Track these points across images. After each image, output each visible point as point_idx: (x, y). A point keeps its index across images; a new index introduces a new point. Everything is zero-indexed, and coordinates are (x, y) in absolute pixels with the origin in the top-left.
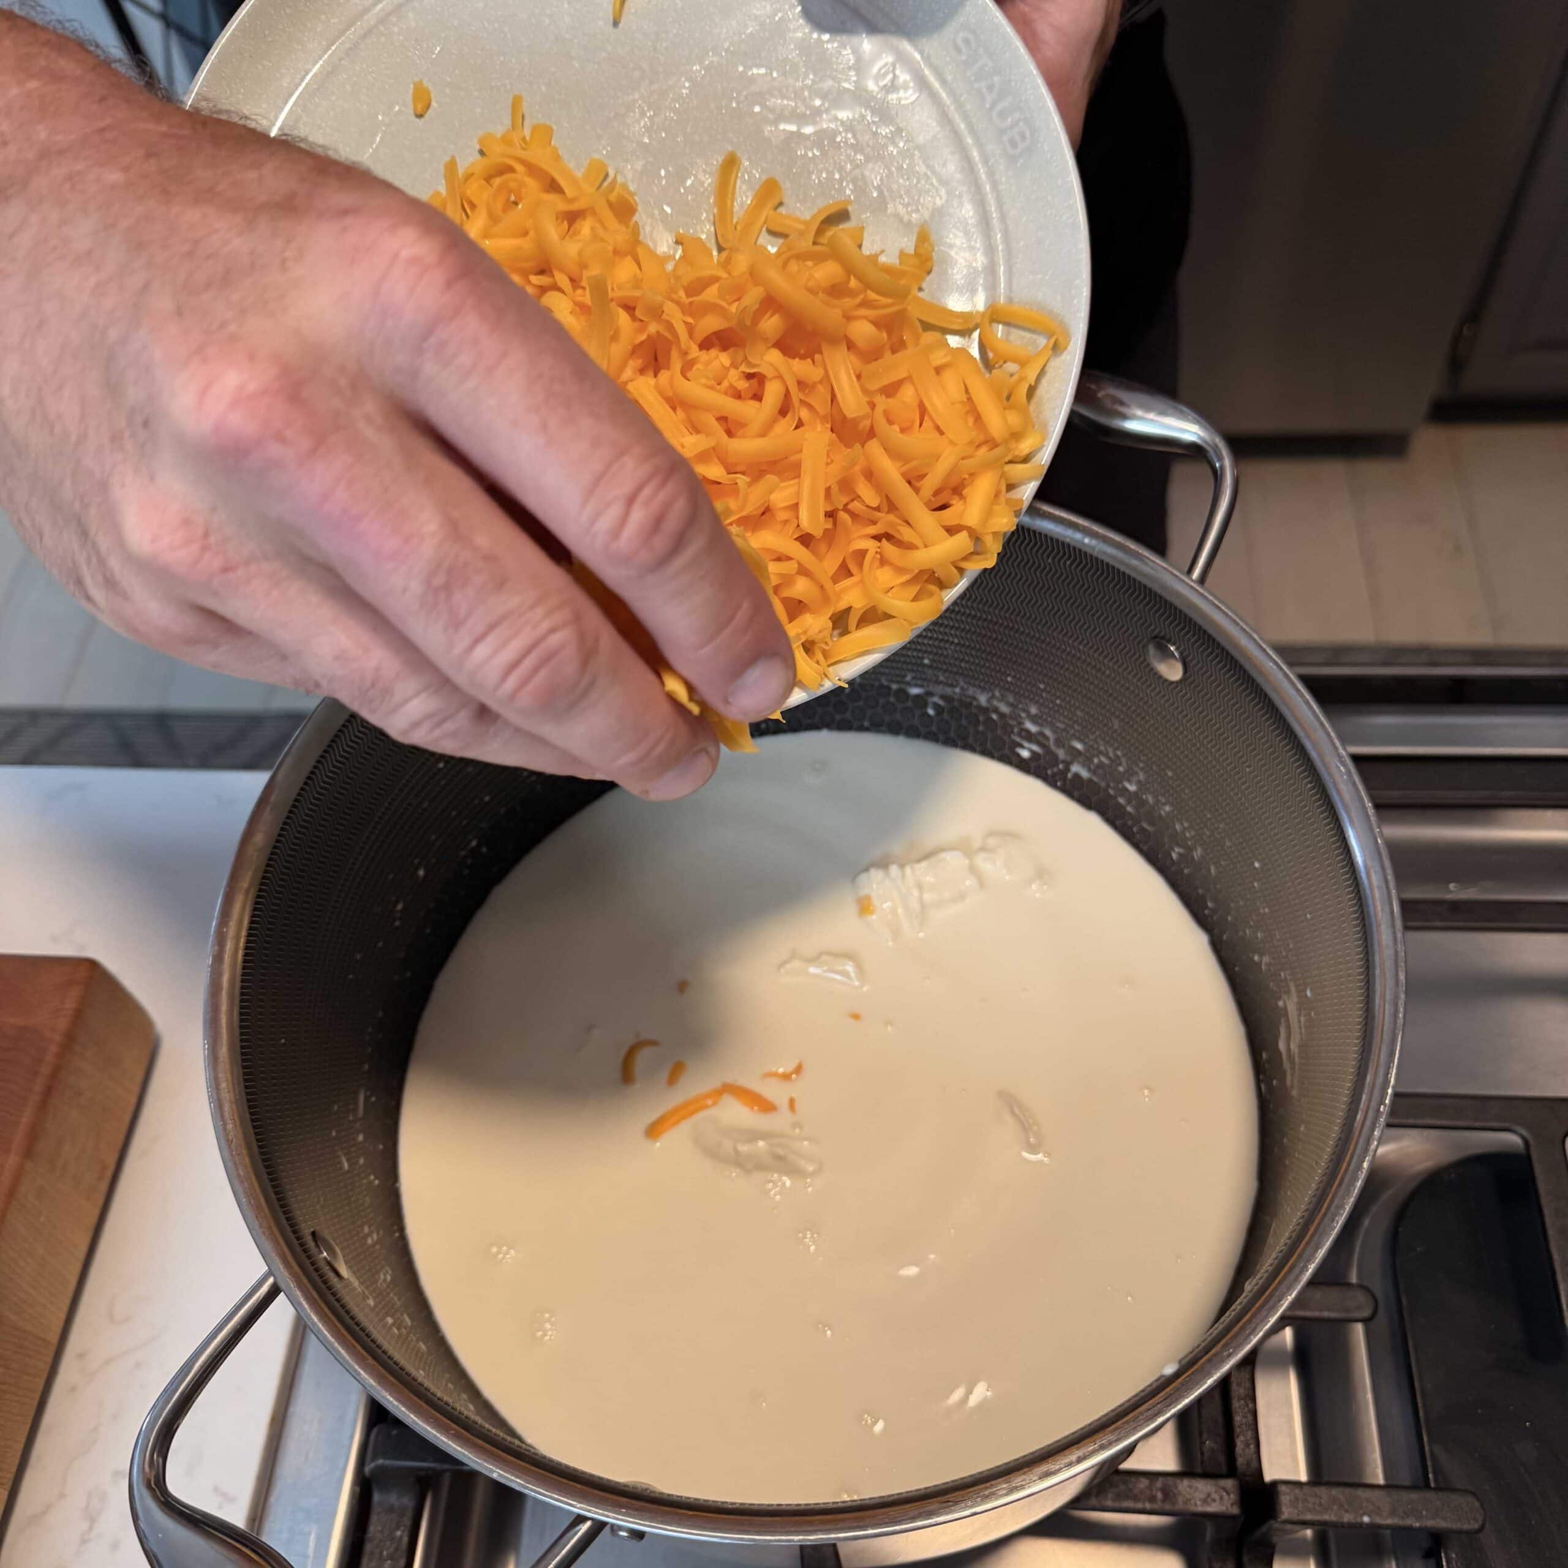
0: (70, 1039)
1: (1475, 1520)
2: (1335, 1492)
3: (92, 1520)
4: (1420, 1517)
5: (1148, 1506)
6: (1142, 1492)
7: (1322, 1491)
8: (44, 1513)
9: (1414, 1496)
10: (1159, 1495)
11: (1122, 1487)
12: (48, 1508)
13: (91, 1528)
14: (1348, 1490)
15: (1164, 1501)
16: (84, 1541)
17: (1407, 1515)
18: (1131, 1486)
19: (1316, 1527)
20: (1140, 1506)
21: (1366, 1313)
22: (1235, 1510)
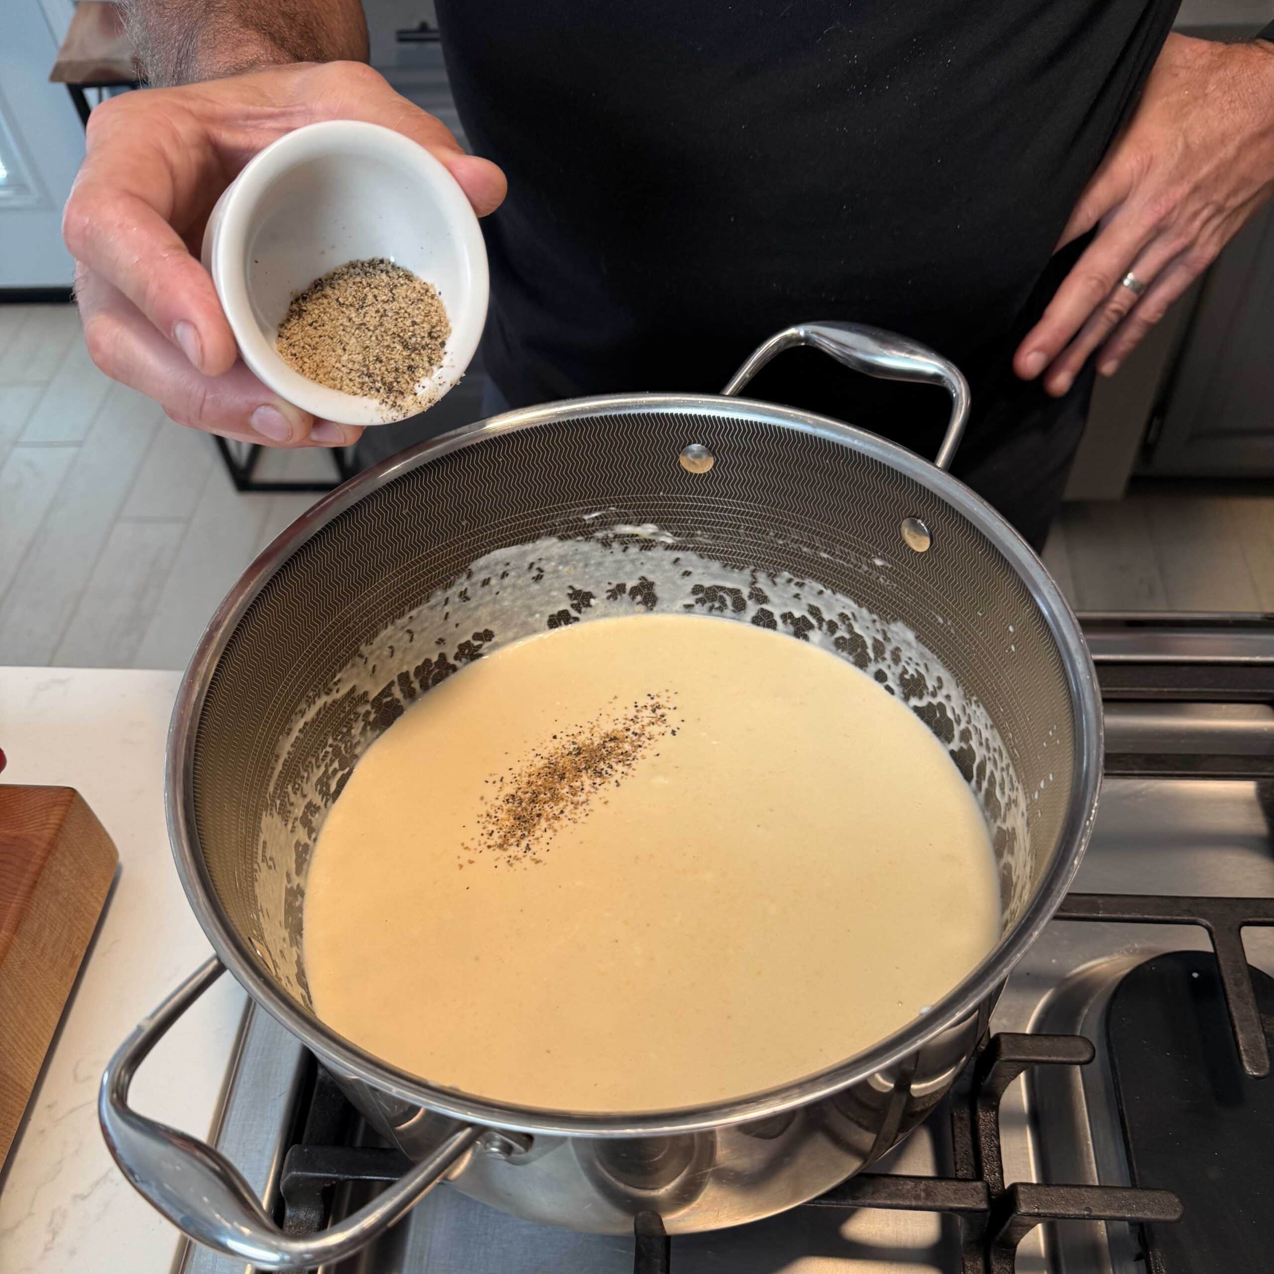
0: (52, 846)
1: (1175, 1211)
2: (1062, 1191)
3: (55, 1234)
4: (1130, 1211)
5: (914, 1203)
6: (908, 1192)
7: (1053, 1191)
8: (17, 1226)
9: (1126, 1194)
10: (923, 1194)
11: (893, 1188)
12: (18, 1224)
13: (53, 1238)
14: (1073, 1190)
15: (926, 1198)
16: (47, 1249)
17: (1121, 1208)
18: (900, 1188)
19: (1048, 1220)
20: (907, 1203)
21: (1085, 1057)
22: (984, 1206)
